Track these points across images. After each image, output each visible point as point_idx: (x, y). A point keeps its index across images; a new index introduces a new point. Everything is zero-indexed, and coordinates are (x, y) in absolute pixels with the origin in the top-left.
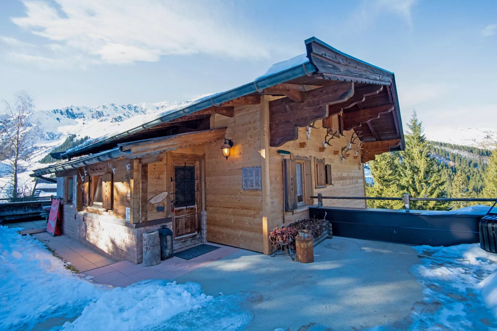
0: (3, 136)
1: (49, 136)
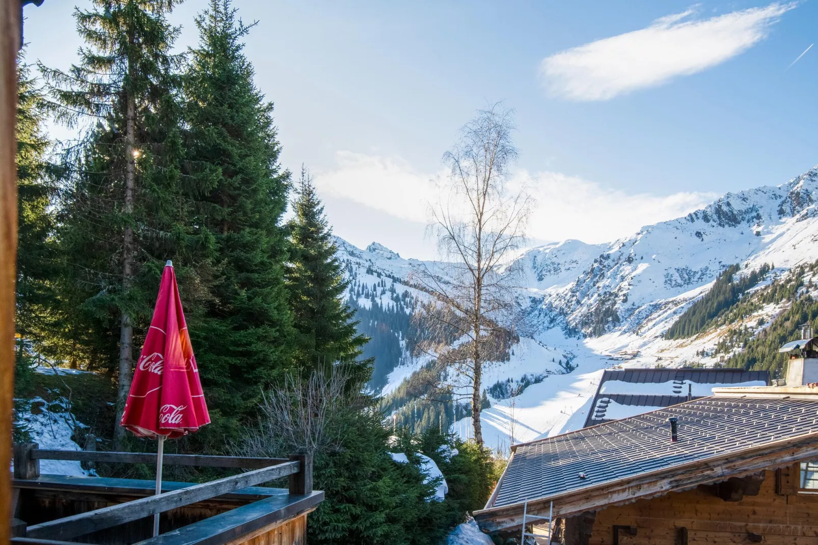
0: (600, 289)
1: (682, 277)
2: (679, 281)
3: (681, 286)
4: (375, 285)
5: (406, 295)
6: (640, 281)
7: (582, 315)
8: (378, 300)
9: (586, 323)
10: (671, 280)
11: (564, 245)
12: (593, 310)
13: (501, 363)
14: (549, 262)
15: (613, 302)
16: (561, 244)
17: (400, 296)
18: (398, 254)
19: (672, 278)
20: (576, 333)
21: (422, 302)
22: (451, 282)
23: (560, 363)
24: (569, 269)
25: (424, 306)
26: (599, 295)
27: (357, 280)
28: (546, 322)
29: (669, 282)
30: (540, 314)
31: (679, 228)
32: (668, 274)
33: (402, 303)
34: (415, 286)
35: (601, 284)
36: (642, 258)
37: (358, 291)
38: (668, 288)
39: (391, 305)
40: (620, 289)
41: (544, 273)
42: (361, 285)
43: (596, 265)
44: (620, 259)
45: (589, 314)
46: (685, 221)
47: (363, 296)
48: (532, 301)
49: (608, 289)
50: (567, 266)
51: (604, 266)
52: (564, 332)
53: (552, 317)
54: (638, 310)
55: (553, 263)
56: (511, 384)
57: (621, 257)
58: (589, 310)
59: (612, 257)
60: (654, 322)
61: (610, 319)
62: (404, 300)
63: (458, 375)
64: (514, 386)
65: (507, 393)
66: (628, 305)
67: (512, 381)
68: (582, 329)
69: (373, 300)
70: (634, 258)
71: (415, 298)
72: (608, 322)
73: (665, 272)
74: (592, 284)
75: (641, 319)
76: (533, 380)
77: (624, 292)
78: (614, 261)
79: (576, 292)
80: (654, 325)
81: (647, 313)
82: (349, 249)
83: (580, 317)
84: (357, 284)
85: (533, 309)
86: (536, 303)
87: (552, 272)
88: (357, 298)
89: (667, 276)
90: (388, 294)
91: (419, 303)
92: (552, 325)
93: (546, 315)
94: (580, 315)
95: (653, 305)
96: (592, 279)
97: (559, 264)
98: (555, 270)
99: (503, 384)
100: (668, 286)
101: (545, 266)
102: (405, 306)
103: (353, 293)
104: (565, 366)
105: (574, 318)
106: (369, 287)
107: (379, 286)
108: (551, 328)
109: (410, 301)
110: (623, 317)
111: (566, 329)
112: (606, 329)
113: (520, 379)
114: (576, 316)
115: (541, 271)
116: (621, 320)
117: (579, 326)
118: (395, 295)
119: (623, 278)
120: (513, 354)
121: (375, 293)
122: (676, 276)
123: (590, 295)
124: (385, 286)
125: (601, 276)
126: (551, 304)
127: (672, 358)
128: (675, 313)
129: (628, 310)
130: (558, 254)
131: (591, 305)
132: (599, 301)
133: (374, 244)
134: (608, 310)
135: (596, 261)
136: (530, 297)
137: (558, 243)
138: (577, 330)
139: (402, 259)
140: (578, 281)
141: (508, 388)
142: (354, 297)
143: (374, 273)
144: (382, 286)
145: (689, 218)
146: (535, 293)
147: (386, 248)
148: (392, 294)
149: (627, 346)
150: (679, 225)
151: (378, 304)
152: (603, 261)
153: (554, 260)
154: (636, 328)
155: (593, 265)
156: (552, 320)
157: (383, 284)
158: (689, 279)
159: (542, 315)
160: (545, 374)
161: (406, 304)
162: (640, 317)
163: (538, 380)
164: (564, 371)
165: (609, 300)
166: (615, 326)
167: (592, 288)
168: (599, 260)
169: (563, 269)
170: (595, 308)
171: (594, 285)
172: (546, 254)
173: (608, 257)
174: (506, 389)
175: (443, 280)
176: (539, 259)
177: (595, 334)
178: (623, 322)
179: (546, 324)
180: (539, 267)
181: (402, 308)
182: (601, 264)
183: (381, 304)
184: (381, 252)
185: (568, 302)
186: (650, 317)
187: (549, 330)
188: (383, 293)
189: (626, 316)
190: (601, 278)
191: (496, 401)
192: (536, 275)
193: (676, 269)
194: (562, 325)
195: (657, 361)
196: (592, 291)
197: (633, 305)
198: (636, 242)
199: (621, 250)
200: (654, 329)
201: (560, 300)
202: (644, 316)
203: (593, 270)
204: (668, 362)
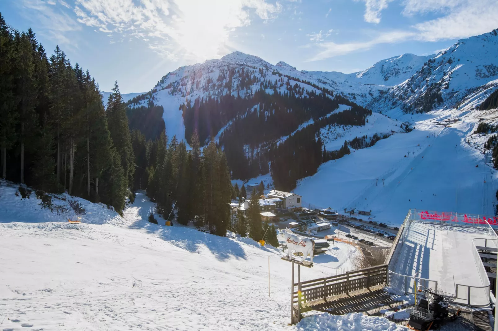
2: (487, 74)
3: (488, 77)
4: (276, 81)
5: (296, 86)
6: (457, 75)
7: (415, 99)
8: (278, 90)
9: (418, 104)
10: (480, 74)
11: (402, 57)
12: (423, 95)
13: (359, 127)
14: (392, 69)
15: (438, 89)
16: (401, 56)
17: (293, 87)
18: (295, 68)
19: (481, 72)
20: (410, 110)
21: (307, 91)
22: (327, 82)
23: (401, 127)
24: (405, 72)
25: (308, 93)
26: (427, 86)
27: (266, 79)
28: (390, 105)
29: (479, 75)
30: (385, 100)
31: (485, 39)
32: (479, 69)
33: (294, 91)
34: (303, 82)
35: (429, 79)
36: (459, 60)
37: (266, 84)
38: (478, 78)
39: (286, 92)
40: (443, 81)
41: (389, 75)
42: (268, 81)
43: (425, 67)
44: (442, 61)
45: (420, 98)
46: (490, 35)
47: (269, 88)
48: (380, 93)
49: (434, 82)
50: (404, 70)
51: (431, 67)
52: (402, 110)
53: (394, 101)
54: (456, 94)
55: (395, 69)
56: (366, 139)
57: (444, 60)
58: (420, 96)
59: (437, 61)
60: (469, 100)
61: (436, 100)
62: (295, 90)
63: (328, 133)
64: (368, 141)
65: (363, 145)
66: (448, 91)
67: (366, 137)
68: (415, 108)
69: (275, 90)
70: (453, 60)
71: (302, 88)
72: (434, 102)
73: (476, 69)
74: (422, 79)
75: (459, 99)
76: (382, 137)
77: (447, 82)
78: (438, 63)
79: (411, 85)
80: (470, 102)
81: (464, 95)
82: (264, 63)
83: (414, 100)
84: (266, 81)
85: (381, 97)
86: (383, 94)
87: (394, 75)
88: (265, 89)
89: (477, 71)
90: (285, 86)
91: (305, 92)
92: (394, 106)
93: (390, 101)
94: (413, 99)
95: (467, 90)
96: (422, 76)
97: (399, 69)
98: (396, 73)
99: (360, 139)
100: (478, 77)
101: (389, 71)
102: (295, 93)
103: (262, 86)
104: (405, 129)
105: (409, 101)
106: (273, 83)
107: (279, 81)
108: (393, 108)
109: (299, 90)
110: (445, 98)
111: (403, 108)
112: (433, 107)
113: (372, 136)
114: (411, 100)
115: (387, 74)
116: (444, 100)
117: (413, 106)
118: (289, 86)
119: (445, 74)
120: (367, 122)
121: (276, 85)
122: (484, 70)
123: (421, 86)
124: (283, 81)
125: (429, 73)
126: (393, 93)
127: (493, 118)
128: (485, 93)
129: (449, 94)
130: (398, 63)
131: (422, 92)
132: (427, 89)
133: (280, 62)
134: (434, 94)
135: (425, 64)
136: (379, 90)
137: (399, 56)
138: (411, 109)
139: (297, 71)
140: (412, 78)
141: (364, 142)
142: (263, 89)
143: (277, 74)
144: (281, 82)
145: (493, 33)
146: (383, 87)
147: (288, 65)
148: (287, 86)
149: (450, 116)
150: (486, 38)
151: (278, 92)
152: (431, 63)
153: (396, 67)
154: (456, 105)
155: (423, 67)
156: (394, 104)
157: (282, 80)
158: (494, 72)
159: (387, 101)
160: (391, 133)
161: (296, 92)
162: (458, 98)
163: (386, 137)
164: (405, 131)
165: (435, 88)
166: (439, 105)
167: (422, 81)
168: (427, 63)
169: (401, 72)
170: (424, 94)
171: (424, 80)
172: (390, 63)
173: (435, 60)
174: (362, 143)
175: (322, 81)
176: (386, 67)
177: (424, 111)
178: (445, 101)
179: (390, 106)
180: (385, 72)
181: (293, 94)
182: (429, 66)
183: (280, 92)
184: (285, 67)
185: (405, 91)
186: (465, 98)
187: (392, 110)
188: (282, 85)
189: (448, 98)
190: (429, 74)
191: (354, 150)
192: (383, 77)
193: (484, 66)
194: (401, 106)
195: (479, 121)
196: (422, 83)
197: (453, 90)
198: (454, 50)
199: (443, 56)
200: (470, 104)
201: (400, 91)
202: (461, 97)
203: (423, 70)
204: (490, 121)
